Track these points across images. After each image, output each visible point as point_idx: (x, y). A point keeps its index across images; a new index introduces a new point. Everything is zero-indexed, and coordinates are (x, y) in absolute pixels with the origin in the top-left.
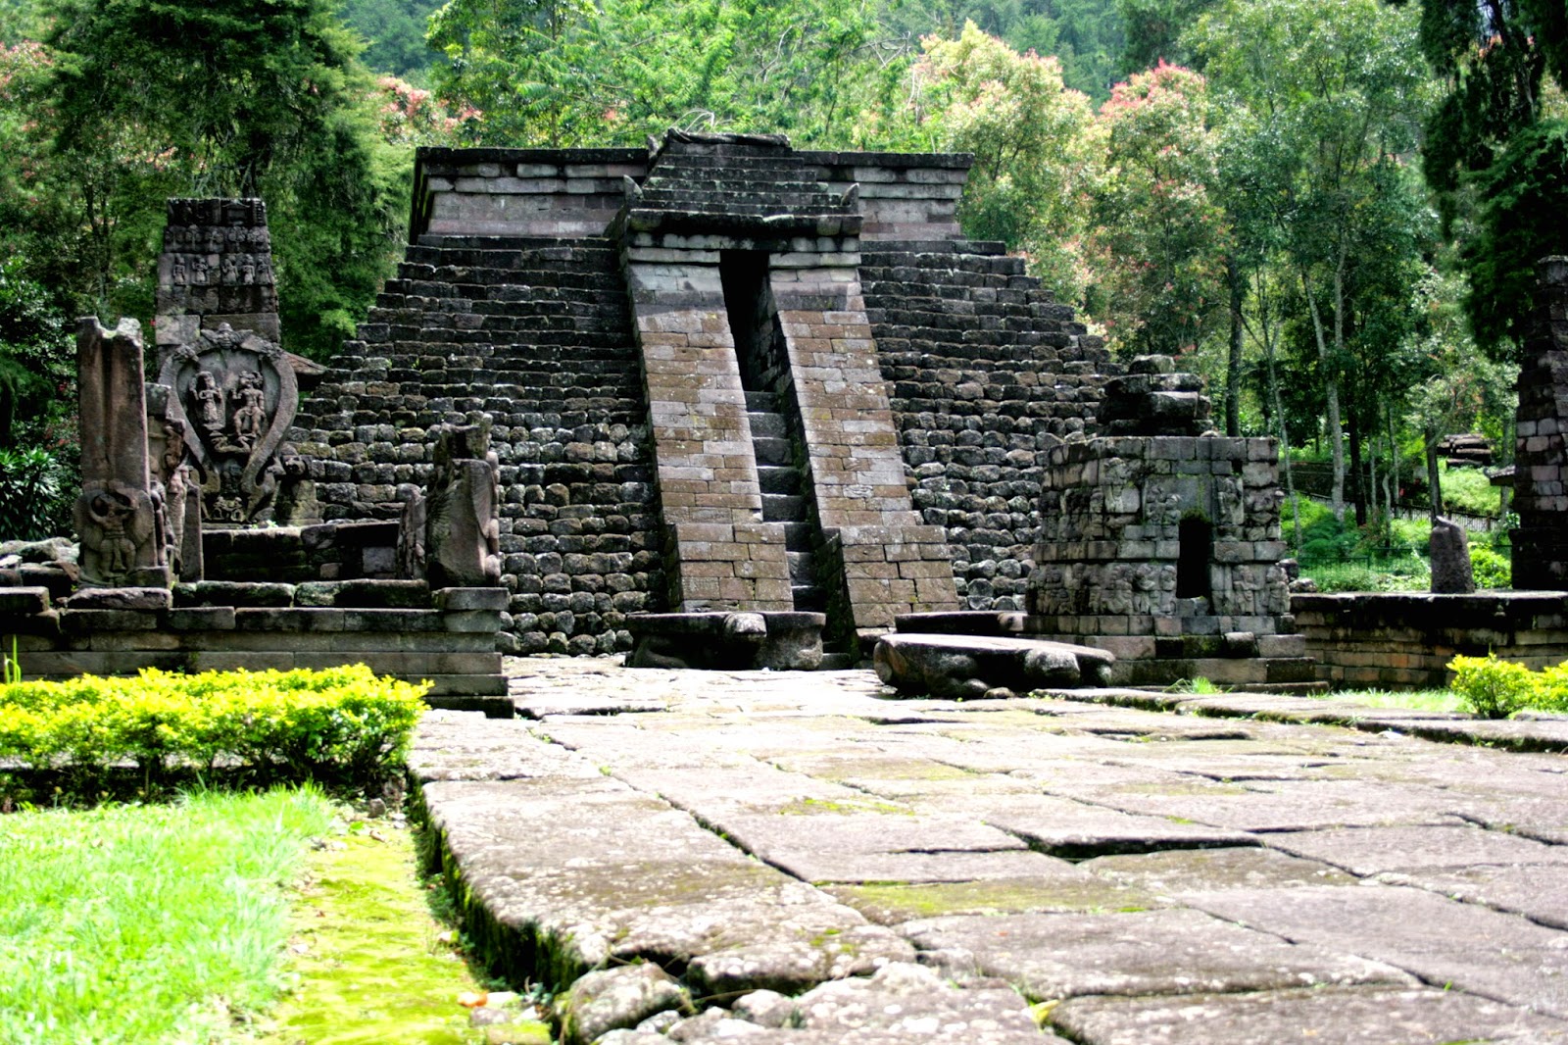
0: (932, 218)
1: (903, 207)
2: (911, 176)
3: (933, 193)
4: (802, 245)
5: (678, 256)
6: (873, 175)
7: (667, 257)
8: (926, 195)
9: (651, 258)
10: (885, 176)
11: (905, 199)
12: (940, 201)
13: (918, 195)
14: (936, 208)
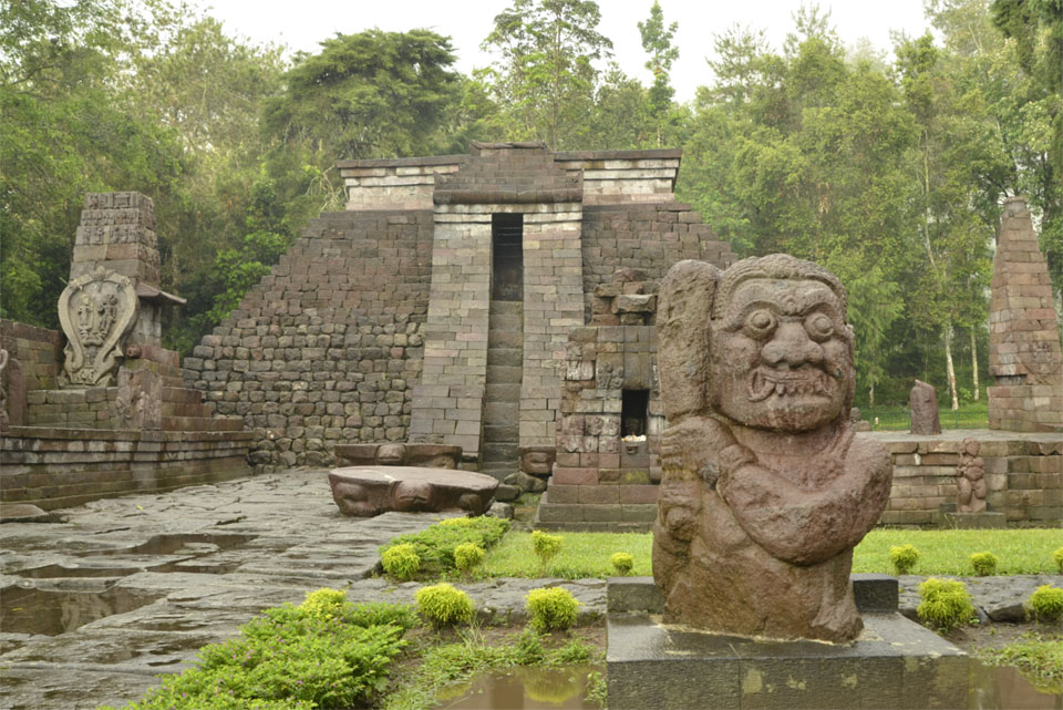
0: (657, 191)
1: (638, 183)
2: (642, 164)
3: (656, 174)
4: (544, 208)
5: (465, 218)
6: (617, 164)
7: (457, 218)
8: (652, 176)
9: (448, 220)
10: (625, 165)
11: (639, 179)
12: (662, 179)
13: (646, 176)
14: (659, 183)
